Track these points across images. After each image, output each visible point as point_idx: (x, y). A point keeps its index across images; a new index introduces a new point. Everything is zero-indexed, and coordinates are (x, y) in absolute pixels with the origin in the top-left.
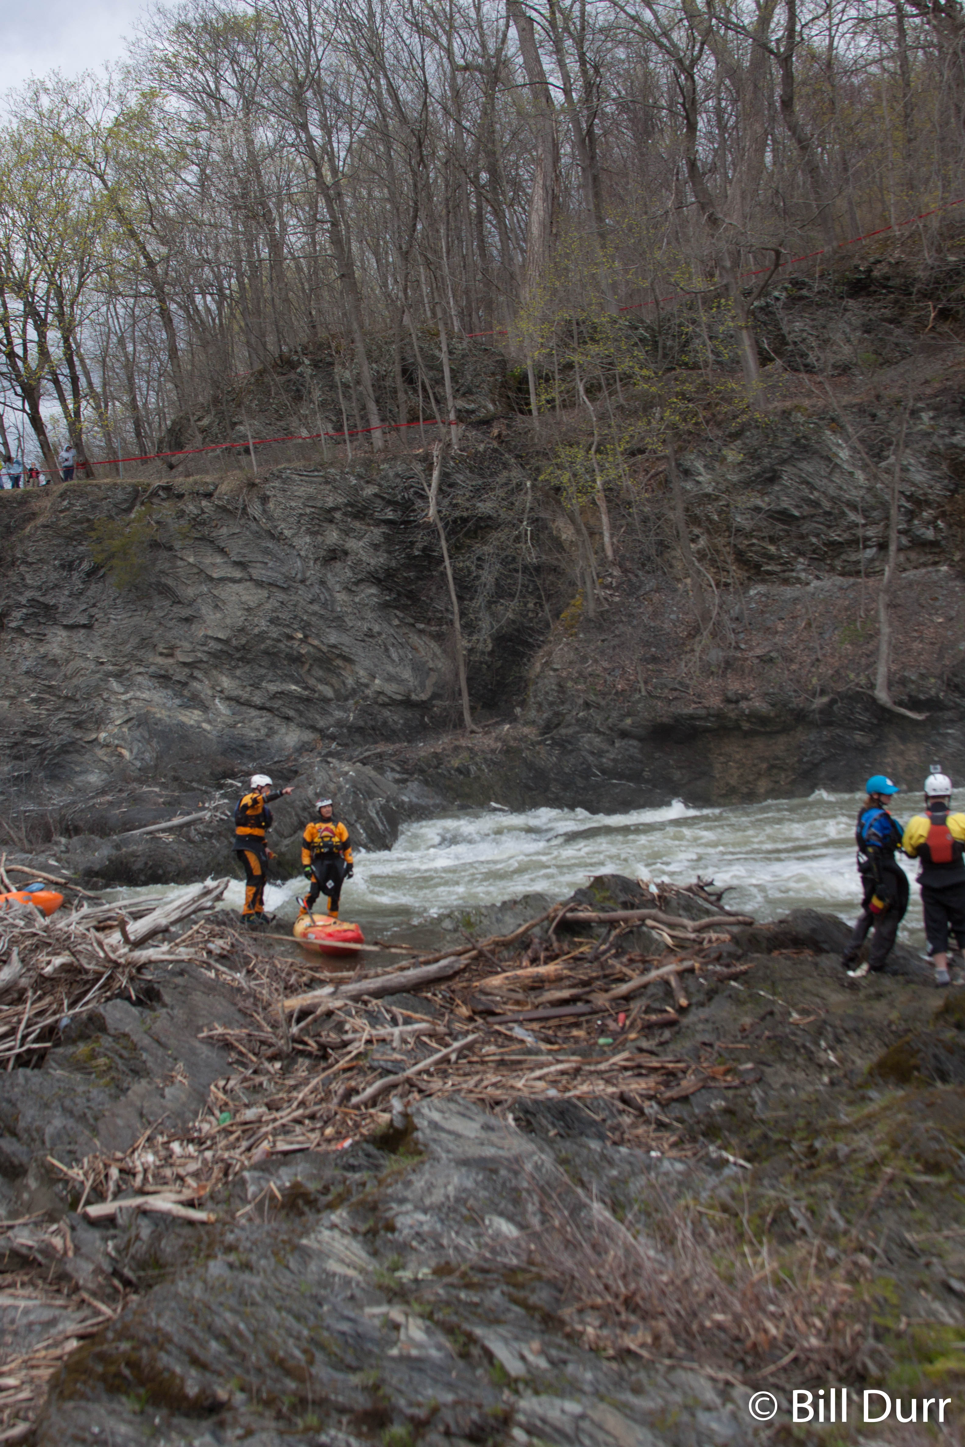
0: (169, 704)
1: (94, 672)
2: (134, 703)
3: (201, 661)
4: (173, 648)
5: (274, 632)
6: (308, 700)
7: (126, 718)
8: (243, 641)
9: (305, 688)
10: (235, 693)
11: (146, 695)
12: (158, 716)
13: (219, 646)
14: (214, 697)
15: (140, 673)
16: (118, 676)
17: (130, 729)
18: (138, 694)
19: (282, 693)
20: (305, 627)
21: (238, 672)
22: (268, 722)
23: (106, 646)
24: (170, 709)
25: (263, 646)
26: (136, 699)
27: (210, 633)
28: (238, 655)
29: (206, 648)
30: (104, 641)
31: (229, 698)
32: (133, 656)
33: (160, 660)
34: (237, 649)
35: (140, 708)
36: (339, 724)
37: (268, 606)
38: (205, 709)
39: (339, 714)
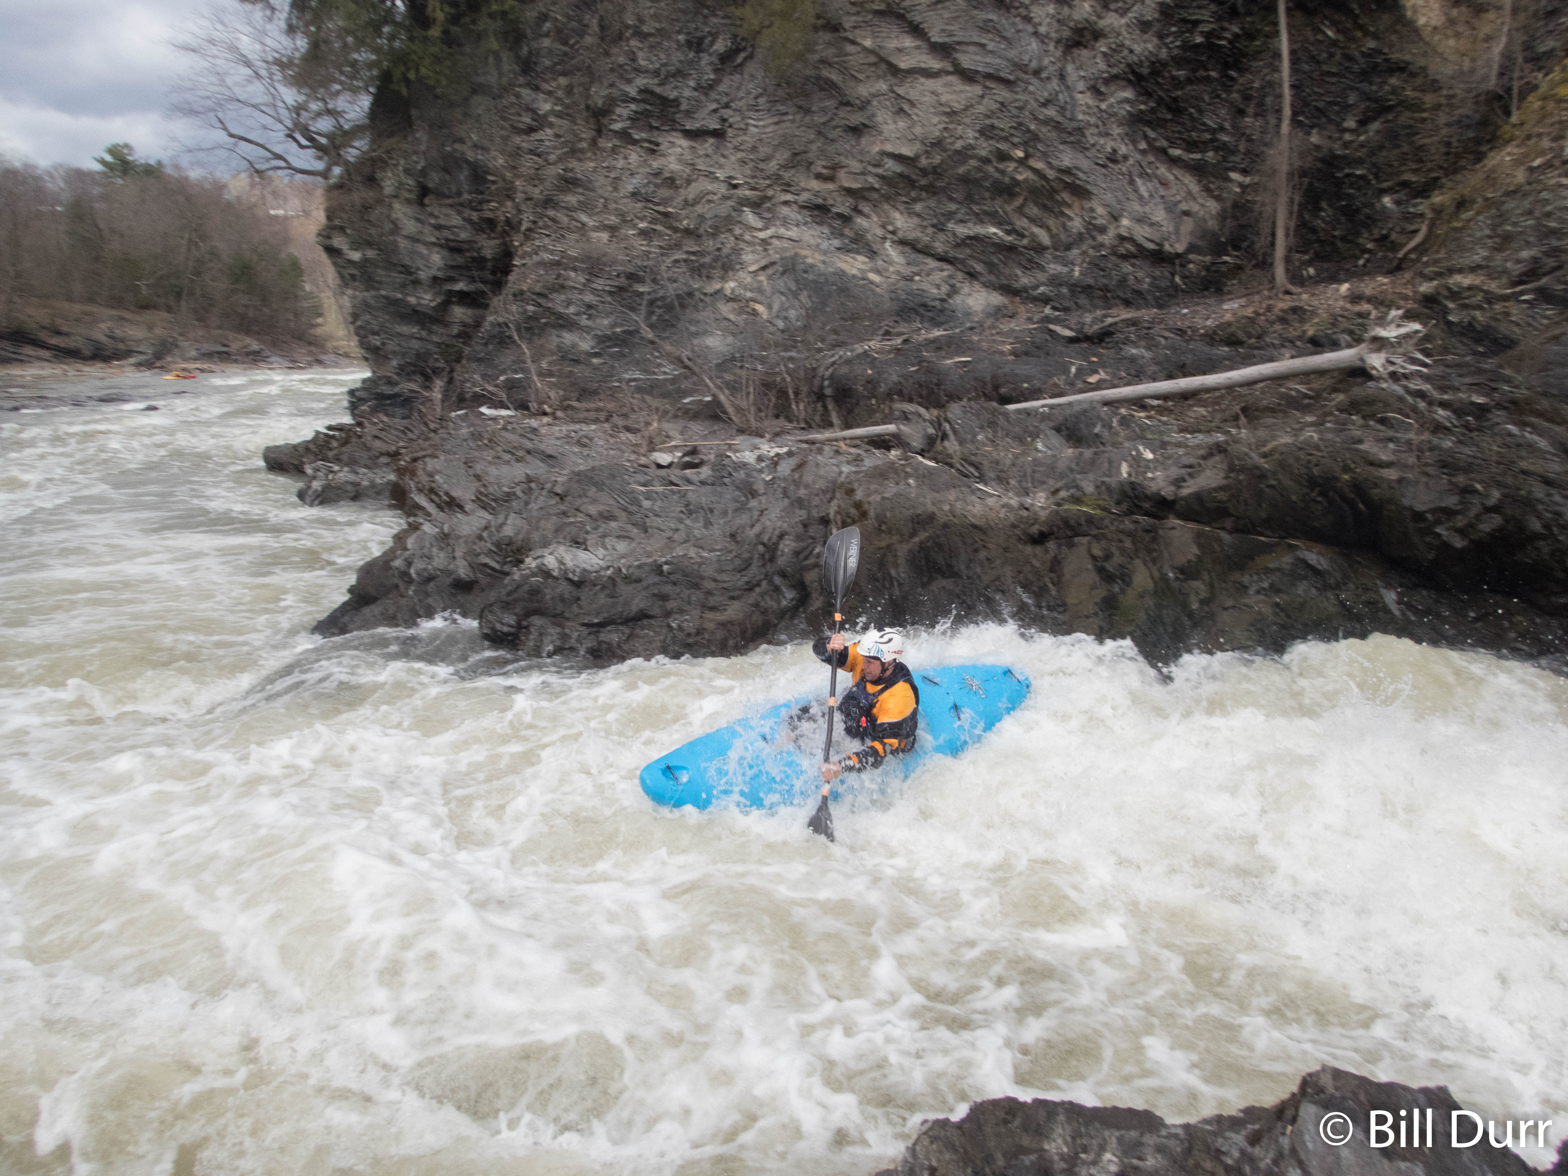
0: (825, 245)
1: (726, 198)
2: (776, 242)
3: (872, 189)
4: (835, 167)
5: (984, 148)
6: (1011, 249)
7: (763, 263)
8: (937, 160)
9: (1008, 233)
10: (912, 235)
11: (793, 233)
12: (810, 261)
13: (898, 168)
14: (884, 238)
15: (786, 203)
16: (756, 205)
17: (770, 278)
18: (782, 231)
19: (975, 238)
20: (1031, 140)
21: (918, 207)
22: (951, 277)
23: (743, 162)
24: (825, 253)
25: (961, 170)
26: (779, 237)
27: (889, 148)
28: (923, 182)
29: (880, 171)
30: (740, 155)
31: (903, 242)
32: (779, 177)
33: (815, 185)
34: (924, 172)
35: (784, 249)
36: (1055, 281)
37: (981, 109)
38: (872, 254)
39: (1055, 268)
